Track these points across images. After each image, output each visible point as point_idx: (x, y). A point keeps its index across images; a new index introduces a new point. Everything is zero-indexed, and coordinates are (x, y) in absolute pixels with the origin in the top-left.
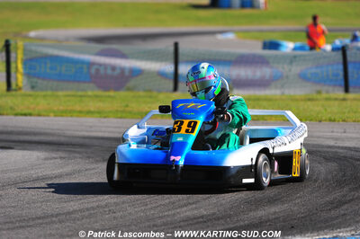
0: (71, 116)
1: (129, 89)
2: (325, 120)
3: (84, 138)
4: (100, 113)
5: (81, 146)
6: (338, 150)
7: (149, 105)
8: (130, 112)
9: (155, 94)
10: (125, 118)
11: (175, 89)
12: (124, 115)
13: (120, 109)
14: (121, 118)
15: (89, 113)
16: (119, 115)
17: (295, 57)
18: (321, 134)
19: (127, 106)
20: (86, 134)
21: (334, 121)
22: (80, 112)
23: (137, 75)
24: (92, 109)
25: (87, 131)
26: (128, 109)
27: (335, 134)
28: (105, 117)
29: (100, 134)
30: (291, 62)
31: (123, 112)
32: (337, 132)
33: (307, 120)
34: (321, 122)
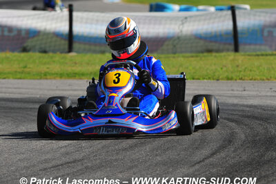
1: (25, 50)
2: (222, 79)
6: (245, 108)
7: (48, 66)
8: (29, 73)
9: (51, 54)
10: (24, 79)
11: (70, 50)
12: (23, 76)
13: (19, 70)
14: (20, 78)
16: (18, 76)
17: (186, 18)
18: (222, 92)
19: (25, 67)
21: (231, 79)
23: (34, 37)
26: (26, 70)
27: (235, 92)
28: (4, 78)
30: (183, 24)
31: (22, 73)
32: (237, 90)
33: (204, 79)
34: (218, 80)
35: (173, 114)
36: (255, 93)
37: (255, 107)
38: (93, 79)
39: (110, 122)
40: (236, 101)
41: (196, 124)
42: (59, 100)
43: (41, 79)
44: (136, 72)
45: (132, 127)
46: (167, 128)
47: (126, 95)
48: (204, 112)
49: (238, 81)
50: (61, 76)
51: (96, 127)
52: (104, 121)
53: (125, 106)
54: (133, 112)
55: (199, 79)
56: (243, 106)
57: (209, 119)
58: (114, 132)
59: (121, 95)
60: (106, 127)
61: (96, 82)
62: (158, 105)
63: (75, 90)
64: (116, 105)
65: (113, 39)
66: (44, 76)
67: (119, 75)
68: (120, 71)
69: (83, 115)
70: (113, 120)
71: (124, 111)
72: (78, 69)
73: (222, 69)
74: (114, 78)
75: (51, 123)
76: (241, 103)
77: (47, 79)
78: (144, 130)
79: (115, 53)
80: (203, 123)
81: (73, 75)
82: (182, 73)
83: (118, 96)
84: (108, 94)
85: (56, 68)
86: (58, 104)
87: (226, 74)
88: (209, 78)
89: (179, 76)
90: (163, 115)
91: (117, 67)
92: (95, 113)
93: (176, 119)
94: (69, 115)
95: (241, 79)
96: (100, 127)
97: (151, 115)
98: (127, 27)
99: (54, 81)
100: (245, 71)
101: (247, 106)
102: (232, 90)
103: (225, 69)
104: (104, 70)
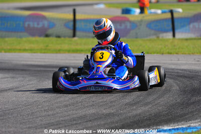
0: (15, 52)
1: (47, 36)
2: (165, 53)
3: (24, 65)
4: (32, 50)
5: (22, 70)
6: (179, 71)
8: (50, 50)
9: (62, 38)
10: (47, 53)
11: (74, 35)
12: (46, 51)
13: (43, 48)
14: (44, 53)
15: (25, 50)
16: (43, 51)
18: (165, 61)
19: (47, 46)
20: (25, 63)
21: (171, 53)
22: (20, 50)
23: (52, 28)
24: (27, 48)
25: (25, 61)
26: (48, 48)
28: (35, 53)
29: (33, 63)
31: (45, 49)
32: (174, 60)
33: (154, 53)
34: (163, 54)
35: (136, 78)
36: (185, 62)
37: (185, 70)
38: (87, 56)
39: (97, 83)
40: (173, 67)
41: (150, 84)
42: (66, 69)
43: (57, 53)
44: (113, 52)
45: (110, 86)
46: (133, 86)
47: (108, 66)
48: (156, 77)
49: (175, 55)
50: (69, 51)
51: (88, 87)
52: (93, 82)
53: (107, 73)
54: (111, 77)
55: (151, 53)
56: (178, 69)
57: (159, 81)
58: (100, 89)
59: (104, 66)
60: (95, 86)
61: (89, 58)
62: (127, 72)
63: (77, 60)
64: (101, 72)
65: (97, 33)
66: (59, 51)
67: (103, 53)
68: (104, 51)
69: (81, 78)
70: (99, 82)
71: (106, 76)
72: (79, 47)
73: (165, 47)
74: (100, 56)
75: (60, 83)
76: (176, 68)
77: (60, 53)
78: (118, 88)
79: (100, 41)
80: (155, 83)
81: (76, 51)
82: (143, 53)
83: (102, 67)
84: (96, 66)
85: (66, 47)
86: (65, 72)
87: (167, 51)
88: (158, 53)
89: (140, 54)
90: (130, 79)
91: (102, 49)
92: (87, 77)
93: (138, 81)
94: (72, 78)
95: (177, 53)
96: (91, 86)
97: (123, 78)
98: (106, 25)
99: (64, 55)
100: (179, 49)
101: (180, 70)
102: (171, 60)
103: (167, 47)
104: (94, 51)
